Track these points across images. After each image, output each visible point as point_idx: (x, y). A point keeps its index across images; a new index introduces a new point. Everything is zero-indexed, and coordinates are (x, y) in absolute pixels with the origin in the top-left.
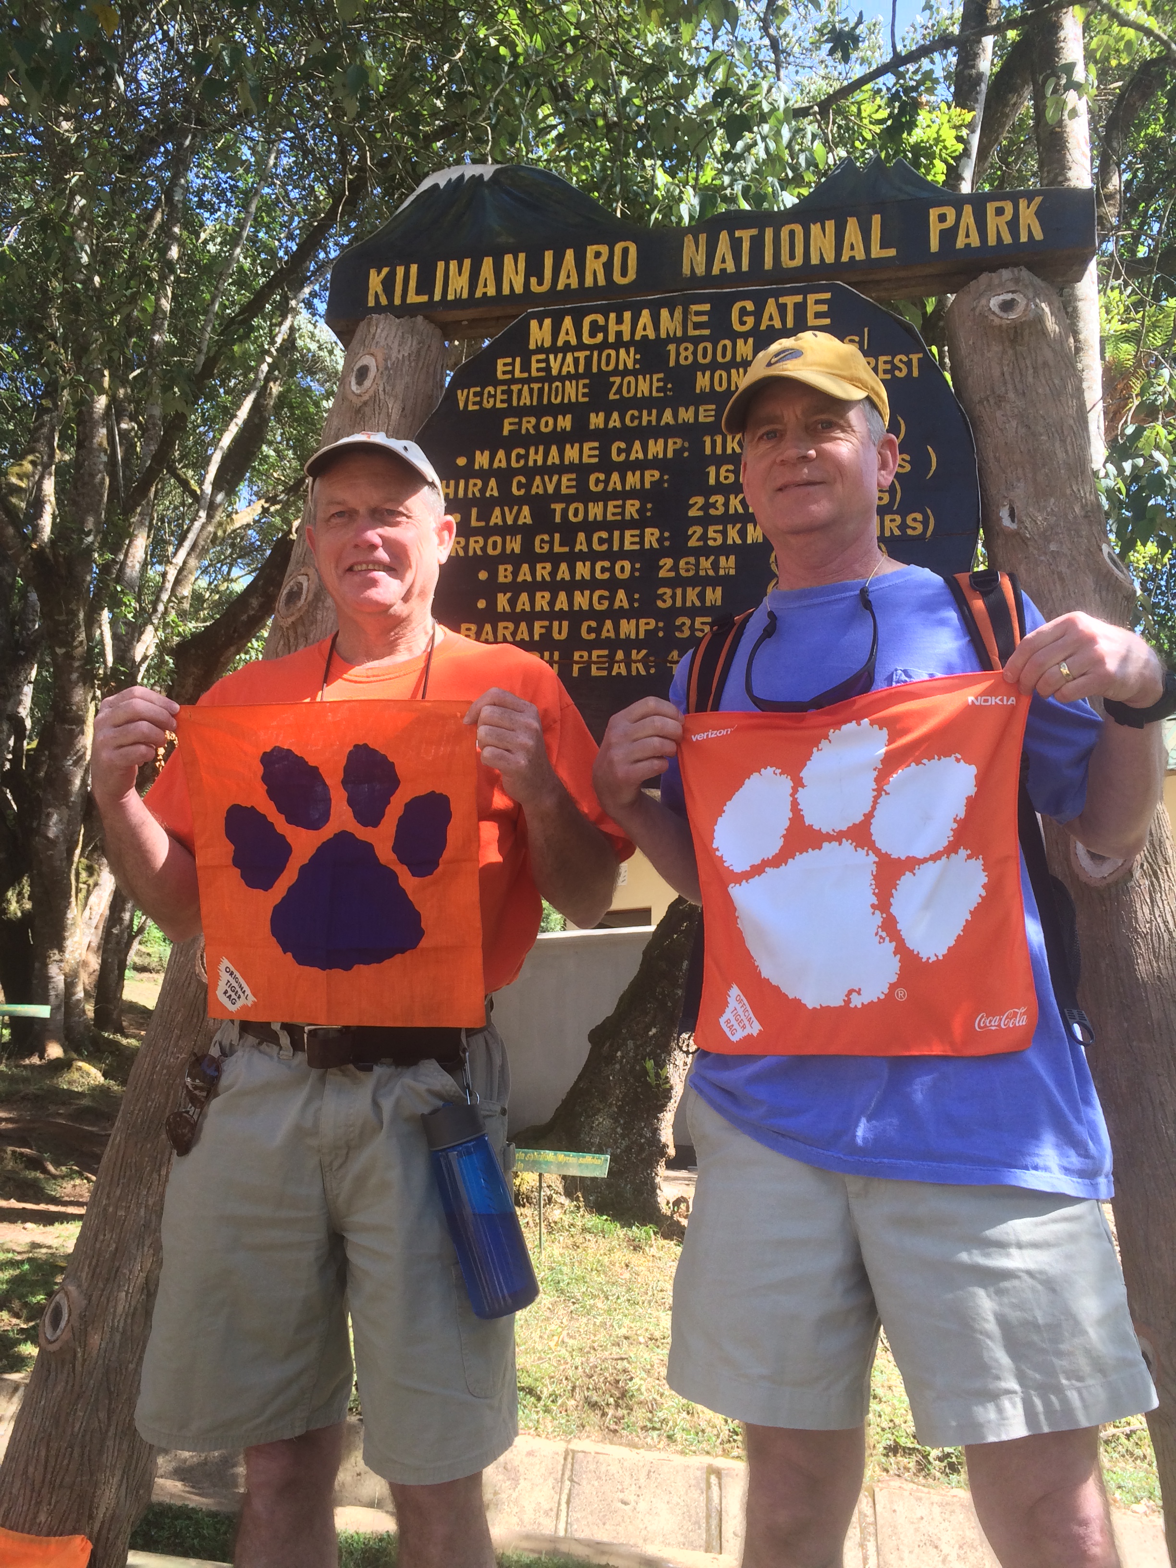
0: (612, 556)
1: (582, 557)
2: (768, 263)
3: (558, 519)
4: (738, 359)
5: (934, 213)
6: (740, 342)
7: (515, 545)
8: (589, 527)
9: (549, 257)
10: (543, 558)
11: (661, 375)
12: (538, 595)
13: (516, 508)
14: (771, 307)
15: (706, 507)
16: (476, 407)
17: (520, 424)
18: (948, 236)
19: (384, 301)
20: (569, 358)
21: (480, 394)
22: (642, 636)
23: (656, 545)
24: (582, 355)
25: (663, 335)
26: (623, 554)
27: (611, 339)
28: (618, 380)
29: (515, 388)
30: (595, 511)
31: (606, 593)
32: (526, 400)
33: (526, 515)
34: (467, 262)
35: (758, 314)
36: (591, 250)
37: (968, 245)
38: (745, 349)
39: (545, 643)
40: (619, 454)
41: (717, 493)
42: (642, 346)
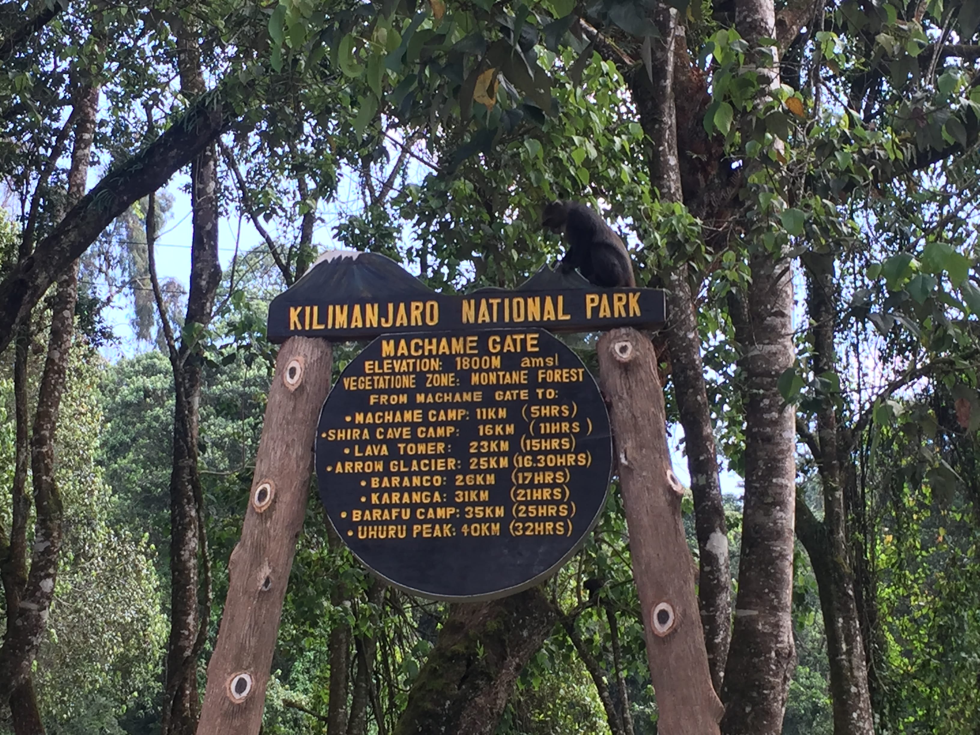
0: (432, 474)
1: (416, 473)
2: (507, 319)
3: (402, 453)
4: (493, 367)
5: (589, 297)
6: (493, 358)
7: (379, 467)
8: (419, 457)
9: (391, 306)
10: (395, 474)
11: (453, 374)
12: (394, 494)
13: (379, 447)
14: (509, 340)
15: (479, 447)
16: (355, 388)
17: (379, 398)
18: (596, 310)
19: (299, 327)
20: (404, 363)
21: (356, 381)
22: (448, 517)
23: (454, 468)
24: (411, 361)
25: (454, 353)
26: (437, 473)
27: (426, 353)
28: (430, 376)
29: (376, 378)
30: (421, 448)
31: (429, 494)
32: (381, 385)
33: (385, 450)
34: (346, 308)
35: (502, 343)
36: (414, 305)
37: (605, 316)
38: (496, 362)
39: (399, 521)
40: (433, 417)
41: (484, 440)
42: (443, 357)
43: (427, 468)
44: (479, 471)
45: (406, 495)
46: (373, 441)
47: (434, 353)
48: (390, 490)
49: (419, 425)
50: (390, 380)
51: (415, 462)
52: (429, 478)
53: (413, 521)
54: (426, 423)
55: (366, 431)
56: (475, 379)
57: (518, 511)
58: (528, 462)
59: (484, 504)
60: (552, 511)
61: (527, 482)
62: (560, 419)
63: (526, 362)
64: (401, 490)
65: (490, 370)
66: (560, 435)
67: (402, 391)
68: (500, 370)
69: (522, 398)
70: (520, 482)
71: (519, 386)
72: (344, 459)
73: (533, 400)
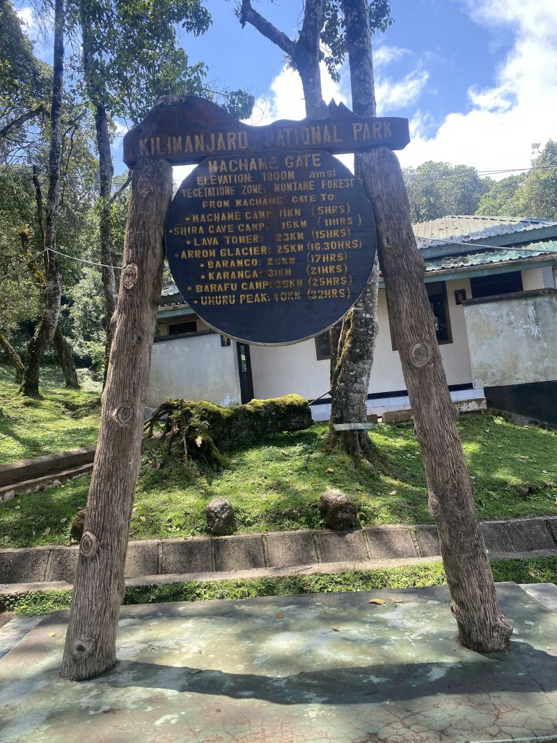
1: (239, 258)
2: (297, 143)
3: (228, 242)
4: (289, 179)
5: (355, 125)
7: (213, 253)
8: (241, 246)
9: (213, 136)
10: (224, 258)
11: (261, 185)
12: (224, 273)
13: (211, 239)
14: (299, 159)
15: (283, 237)
17: (209, 204)
18: (361, 134)
19: (147, 153)
20: (225, 177)
21: (192, 191)
22: (264, 288)
23: (266, 253)
24: (230, 176)
25: (260, 168)
26: (254, 257)
27: (241, 170)
28: (245, 187)
29: (205, 189)
30: (242, 239)
31: (249, 272)
32: (210, 194)
33: (215, 242)
34: (180, 138)
35: (295, 161)
36: (229, 134)
37: (368, 139)
38: (291, 175)
39: (229, 292)
40: (248, 217)
41: (285, 232)
42: (253, 173)
43: (247, 254)
44: (284, 255)
45: (233, 273)
46: (207, 235)
47: (246, 169)
48: (222, 270)
49: (239, 222)
50: (216, 190)
51: (238, 250)
52: (248, 260)
53: (239, 291)
54: (244, 221)
55: (201, 228)
56: (277, 188)
57: (312, 282)
58: (317, 247)
59: (289, 278)
60: (336, 281)
61: (317, 261)
62: (337, 215)
63: (313, 174)
64: (229, 269)
65: (287, 181)
66: (338, 227)
67: (225, 198)
68: (294, 181)
69: (311, 200)
70: (313, 261)
71: (308, 193)
72: (187, 248)
73: (319, 202)
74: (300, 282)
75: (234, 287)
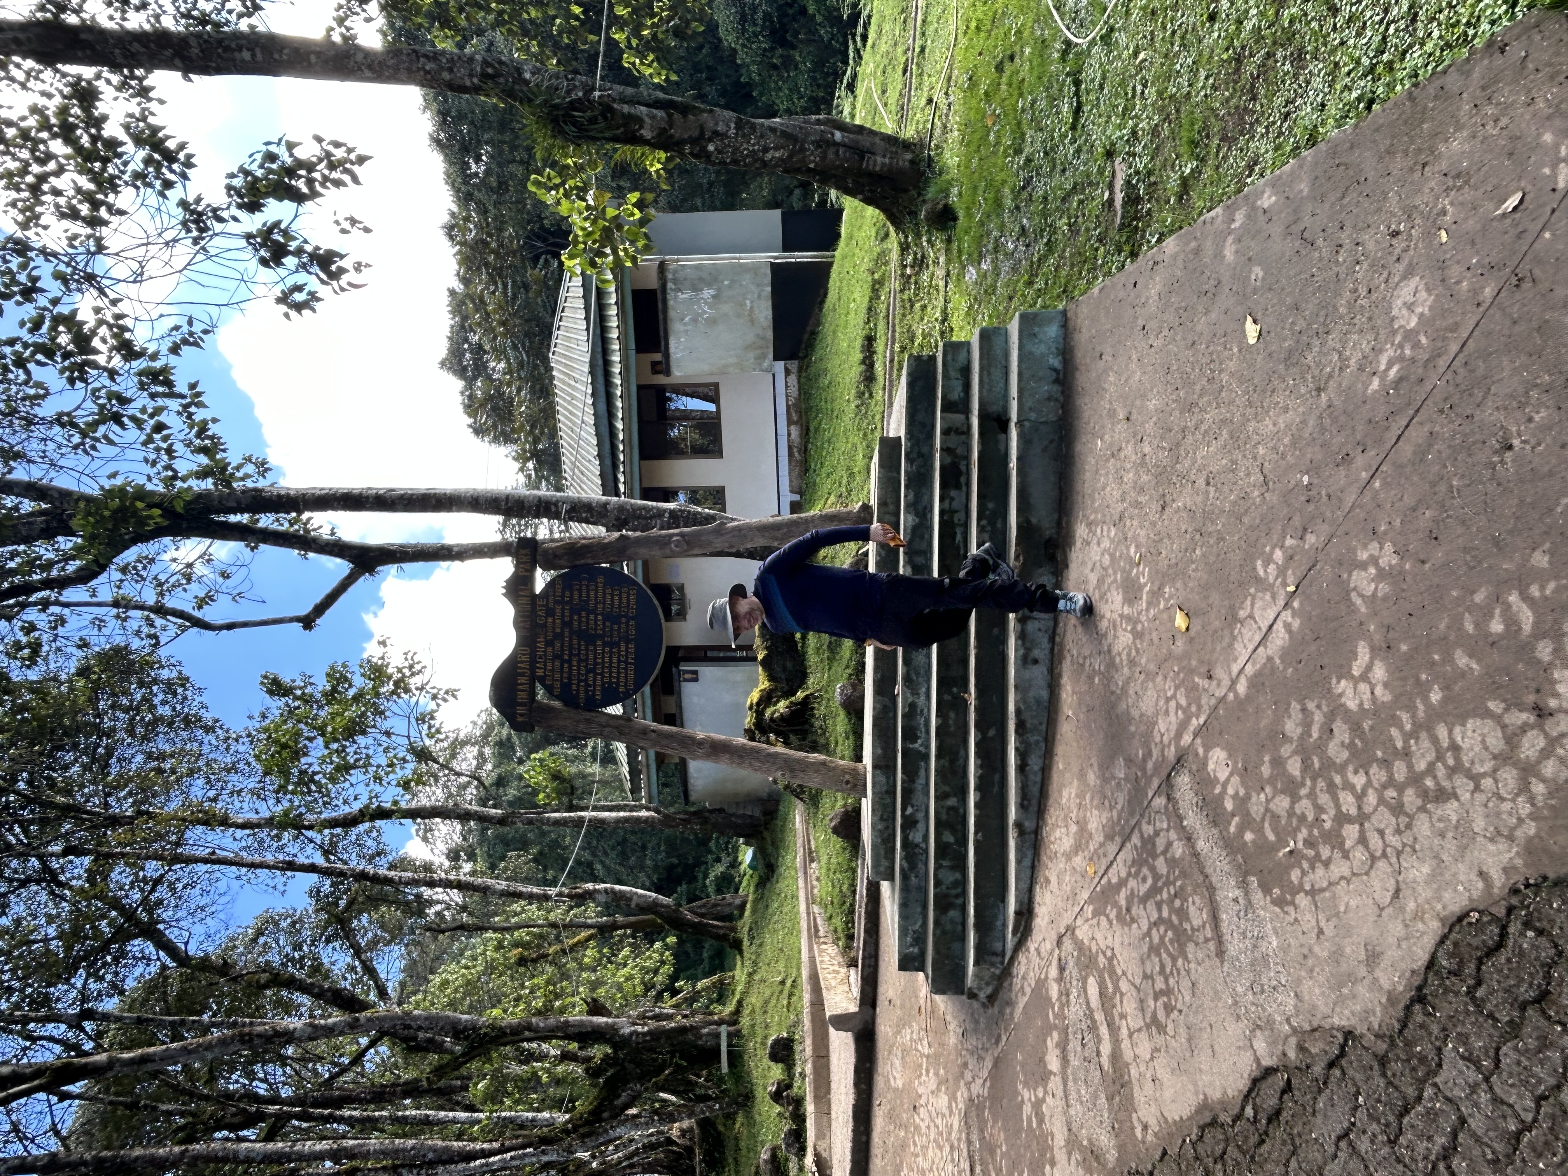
1: (603, 660)
4: (552, 621)
8: (595, 658)
11: (555, 641)
15: (592, 629)
20: (548, 664)
22: (625, 645)
23: (601, 642)
24: (547, 661)
25: (544, 640)
28: (555, 652)
30: (591, 657)
31: (613, 654)
38: (550, 620)
39: (626, 669)
44: (603, 630)
45: (613, 665)
46: (586, 681)
48: (611, 672)
50: (556, 672)
53: (626, 662)
55: (581, 684)
56: (558, 630)
57: (624, 612)
58: (600, 606)
59: (620, 628)
60: (624, 595)
61: (610, 607)
62: (580, 591)
63: (551, 605)
64: (610, 667)
65: (554, 623)
67: (562, 666)
68: (554, 618)
69: (568, 608)
70: (610, 610)
71: (563, 610)
72: (594, 694)
73: (570, 602)
74: (624, 620)
75: (623, 665)
